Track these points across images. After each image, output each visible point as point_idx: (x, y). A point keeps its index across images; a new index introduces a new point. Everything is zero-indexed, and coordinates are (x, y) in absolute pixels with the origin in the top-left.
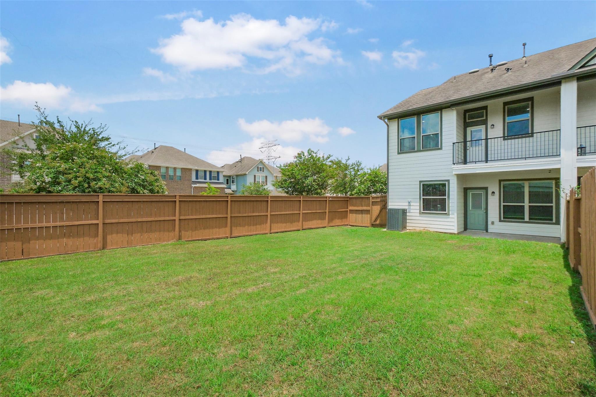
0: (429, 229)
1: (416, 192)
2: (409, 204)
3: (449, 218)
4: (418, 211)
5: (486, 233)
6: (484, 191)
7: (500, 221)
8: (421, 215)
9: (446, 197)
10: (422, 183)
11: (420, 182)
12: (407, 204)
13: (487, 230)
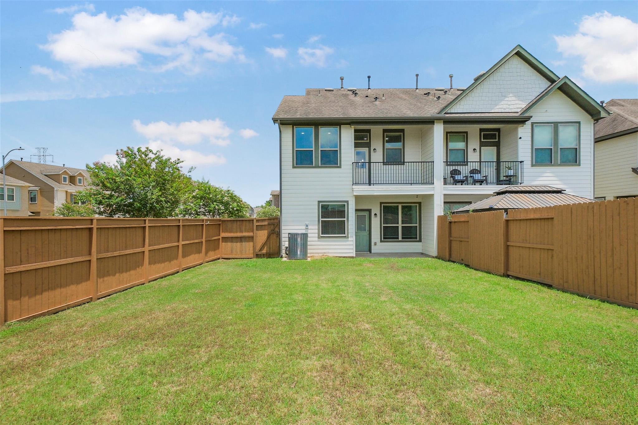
0: (328, 254)
1: (314, 213)
2: (307, 228)
3: (348, 241)
4: (317, 235)
5: (370, 254)
6: (368, 212)
7: (381, 241)
8: (320, 240)
9: (346, 219)
10: (321, 204)
11: (319, 202)
12: (304, 227)
13: (370, 251)
